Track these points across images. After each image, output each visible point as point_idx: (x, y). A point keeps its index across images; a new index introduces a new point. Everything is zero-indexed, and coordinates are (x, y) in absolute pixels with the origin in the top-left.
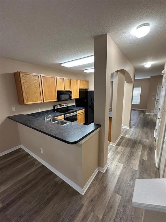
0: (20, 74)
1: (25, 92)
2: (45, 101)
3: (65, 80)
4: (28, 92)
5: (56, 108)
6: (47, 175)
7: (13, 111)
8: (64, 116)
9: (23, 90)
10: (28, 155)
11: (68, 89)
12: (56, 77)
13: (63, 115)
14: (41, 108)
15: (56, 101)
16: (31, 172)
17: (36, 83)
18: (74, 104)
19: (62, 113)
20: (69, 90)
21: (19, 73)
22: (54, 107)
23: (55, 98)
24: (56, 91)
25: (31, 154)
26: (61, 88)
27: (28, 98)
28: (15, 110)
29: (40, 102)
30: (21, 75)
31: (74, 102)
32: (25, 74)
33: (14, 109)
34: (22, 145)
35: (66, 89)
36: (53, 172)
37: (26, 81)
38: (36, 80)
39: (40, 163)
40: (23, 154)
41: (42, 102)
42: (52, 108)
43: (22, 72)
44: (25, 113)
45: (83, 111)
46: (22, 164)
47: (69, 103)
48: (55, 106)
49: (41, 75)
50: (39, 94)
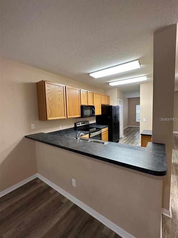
0: (46, 83)
1: (49, 104)
2: (68, 117)
3: (88, 93)
4: (51, 105)
5: (77, 126)
6: (86, 222)
7: (32, 128)
8: (90, 135)
9: (47, 102)
10: (50, 188)
11: (90, 104)
12: (80, 90)
13: (88, 134)
14: (62, 126)
15: (79, 118)
16: (61, 217)
17: (60, 95)
18: (95, 122)
19: (87, 132)
20: (92, 105)
21: (44, 82)
22: (75, 124)
23: (79, 114)
24: (80, 105)
25: (53, 188)
26: (84, 103)
27: (52, 112)
28: (34, 128)
29: (64, 117)
30: (46, 85)
31: (95, 119)
32: (50, 84)
33: (33, 126)
34: (39, 173)
35: (90, 103)
36: (95, 217)
37: (50, 92)
38: (60, 91)
39: (69, 201)
40: (42, 187)
41: (66, 117)
42: (73, 126)
43: (47, 81)
44: (47, 131)
45: (106, 129)
46: (45, 204)
47: (90, 120)
48: (77, 124)
49: (66, 86)
50: (63, 108)
